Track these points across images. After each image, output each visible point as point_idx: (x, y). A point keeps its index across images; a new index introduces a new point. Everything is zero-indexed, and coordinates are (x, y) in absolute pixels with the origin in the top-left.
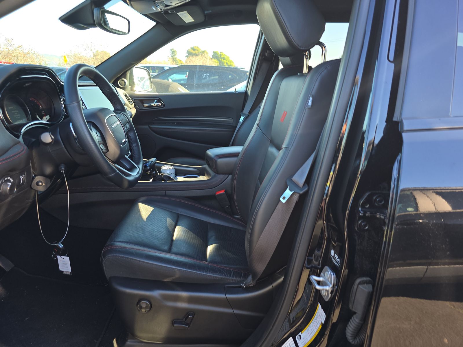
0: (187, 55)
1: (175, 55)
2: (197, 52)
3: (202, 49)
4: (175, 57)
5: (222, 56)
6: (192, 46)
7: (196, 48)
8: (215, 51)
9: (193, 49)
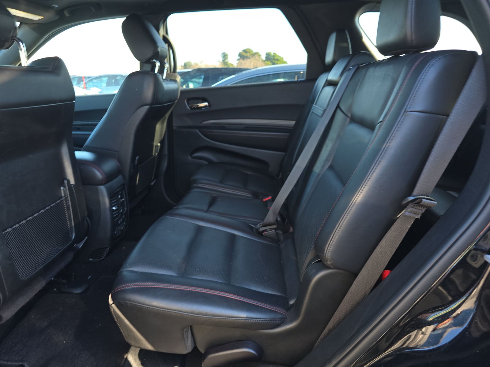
0: (239, 58)
1: (227, 59)
2: (248, 55)
3: (255, 51)
4: (226, 61)
5: (276, 58)
6: (244, 49)
7: (248, 51)
8: (268, 52)
9: (245, 51)
